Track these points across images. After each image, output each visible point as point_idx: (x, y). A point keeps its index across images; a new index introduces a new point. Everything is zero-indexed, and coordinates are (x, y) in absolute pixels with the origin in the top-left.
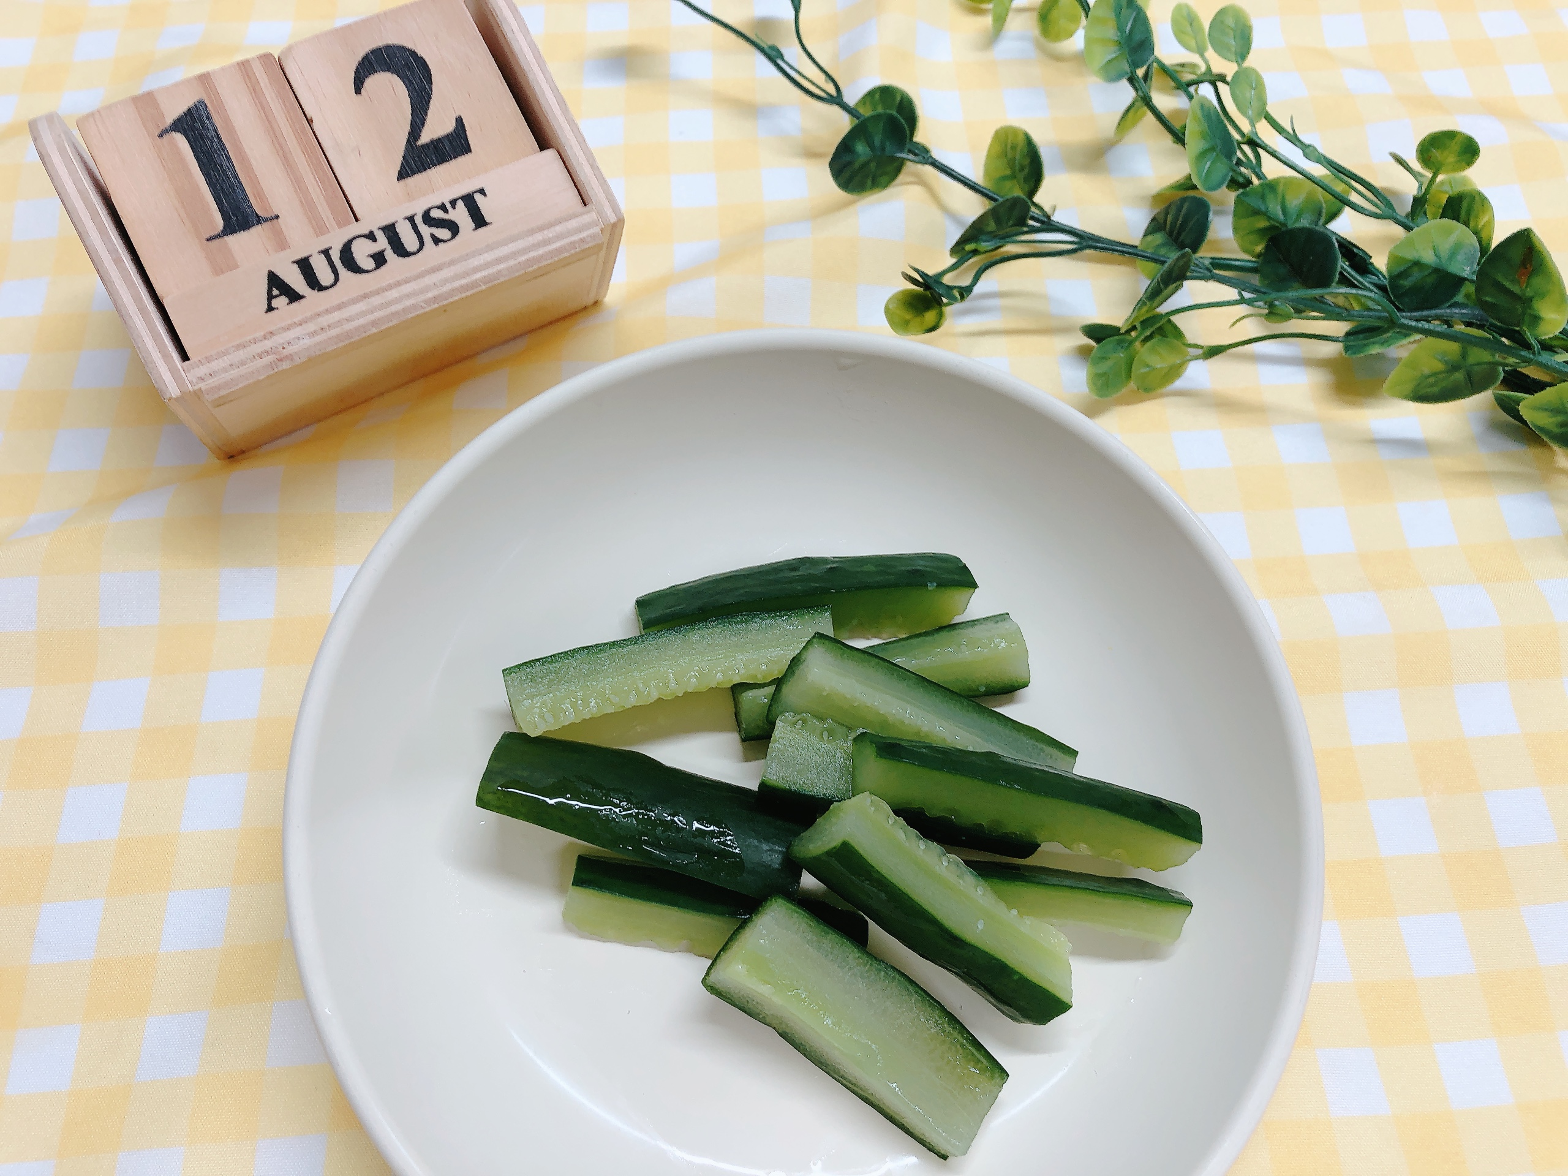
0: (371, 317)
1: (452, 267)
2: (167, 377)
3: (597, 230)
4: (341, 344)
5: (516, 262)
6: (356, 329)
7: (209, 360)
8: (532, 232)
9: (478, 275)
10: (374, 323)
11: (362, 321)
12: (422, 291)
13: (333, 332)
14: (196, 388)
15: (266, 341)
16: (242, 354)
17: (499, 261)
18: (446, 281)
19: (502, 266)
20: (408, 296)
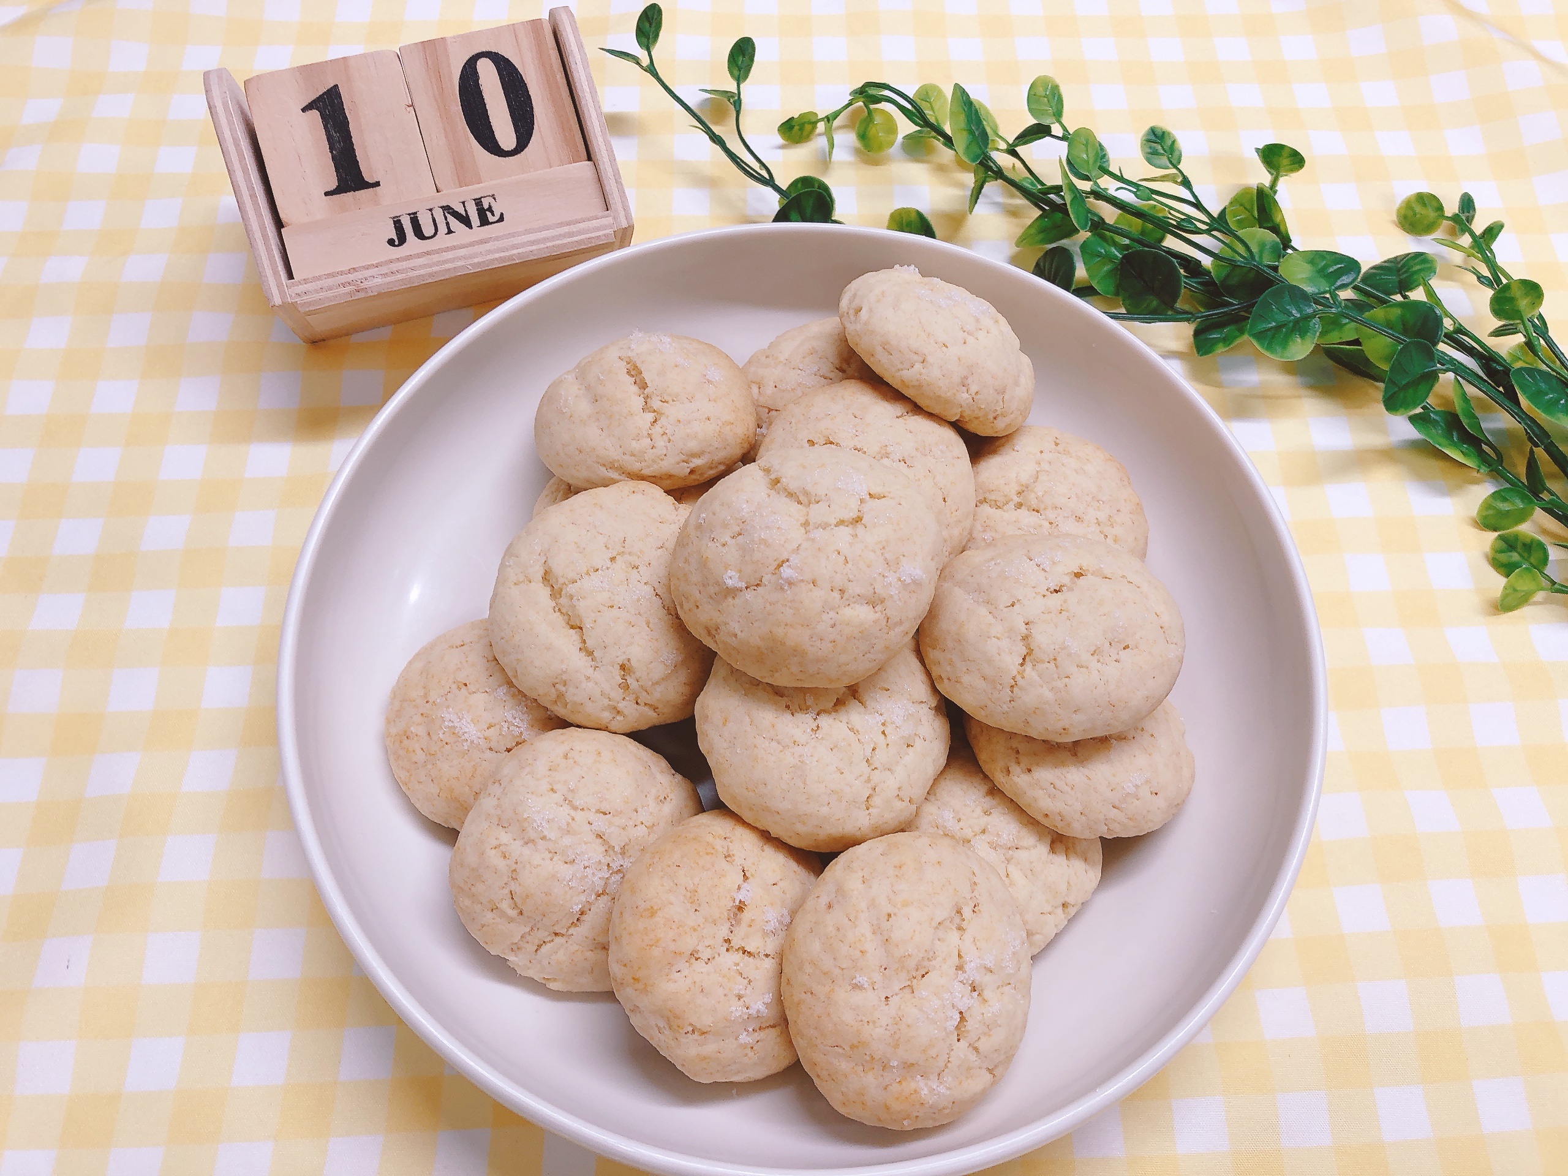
0: (429, 270)
1: (496, 242)
2: (275, 291)
3: (610, 231)
4: (403, 287)
5: (546, 246)
7: (306, 281)
8: (561, 225)
9: (515, 252)
10: (431, 275)
11: (422, 272)
12: (471, 257)
13: (400, 276)
15: (349, 275)
16: (330, 282)
17: (533, 243)
18: (490, 252)
19: (534, 248)
20: (459, 259)
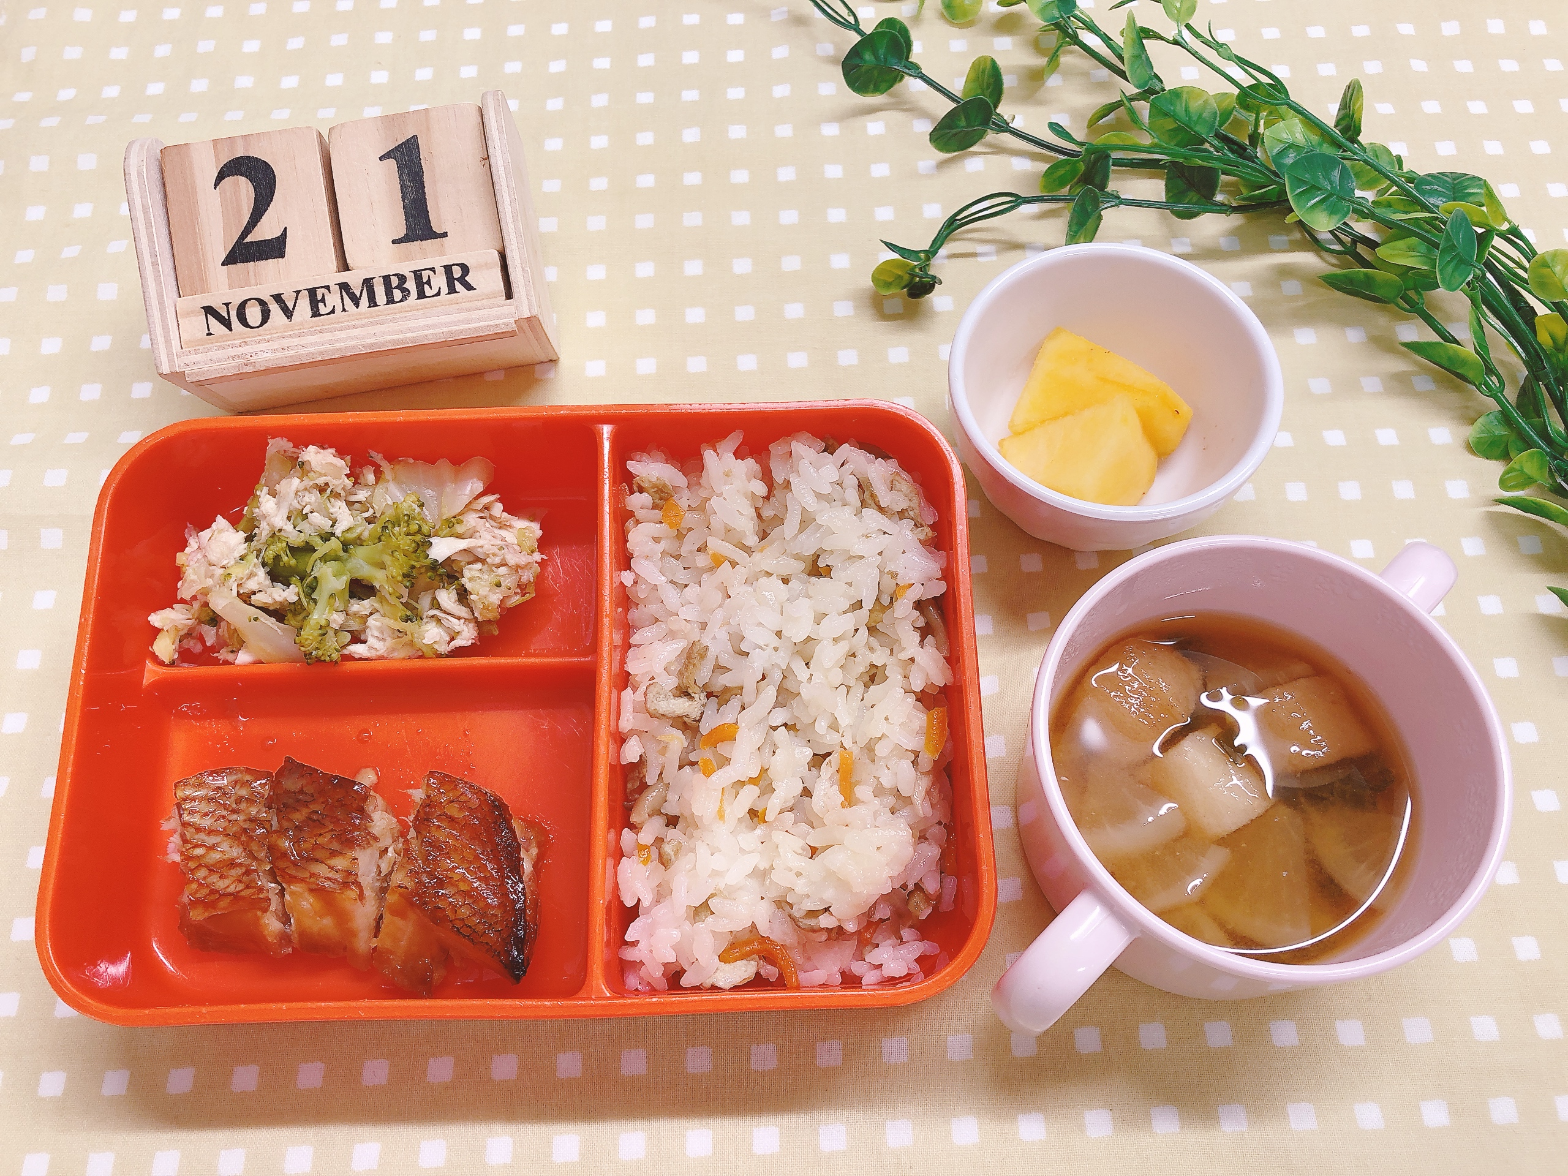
6: (307, 354)
14: (181, 370)
